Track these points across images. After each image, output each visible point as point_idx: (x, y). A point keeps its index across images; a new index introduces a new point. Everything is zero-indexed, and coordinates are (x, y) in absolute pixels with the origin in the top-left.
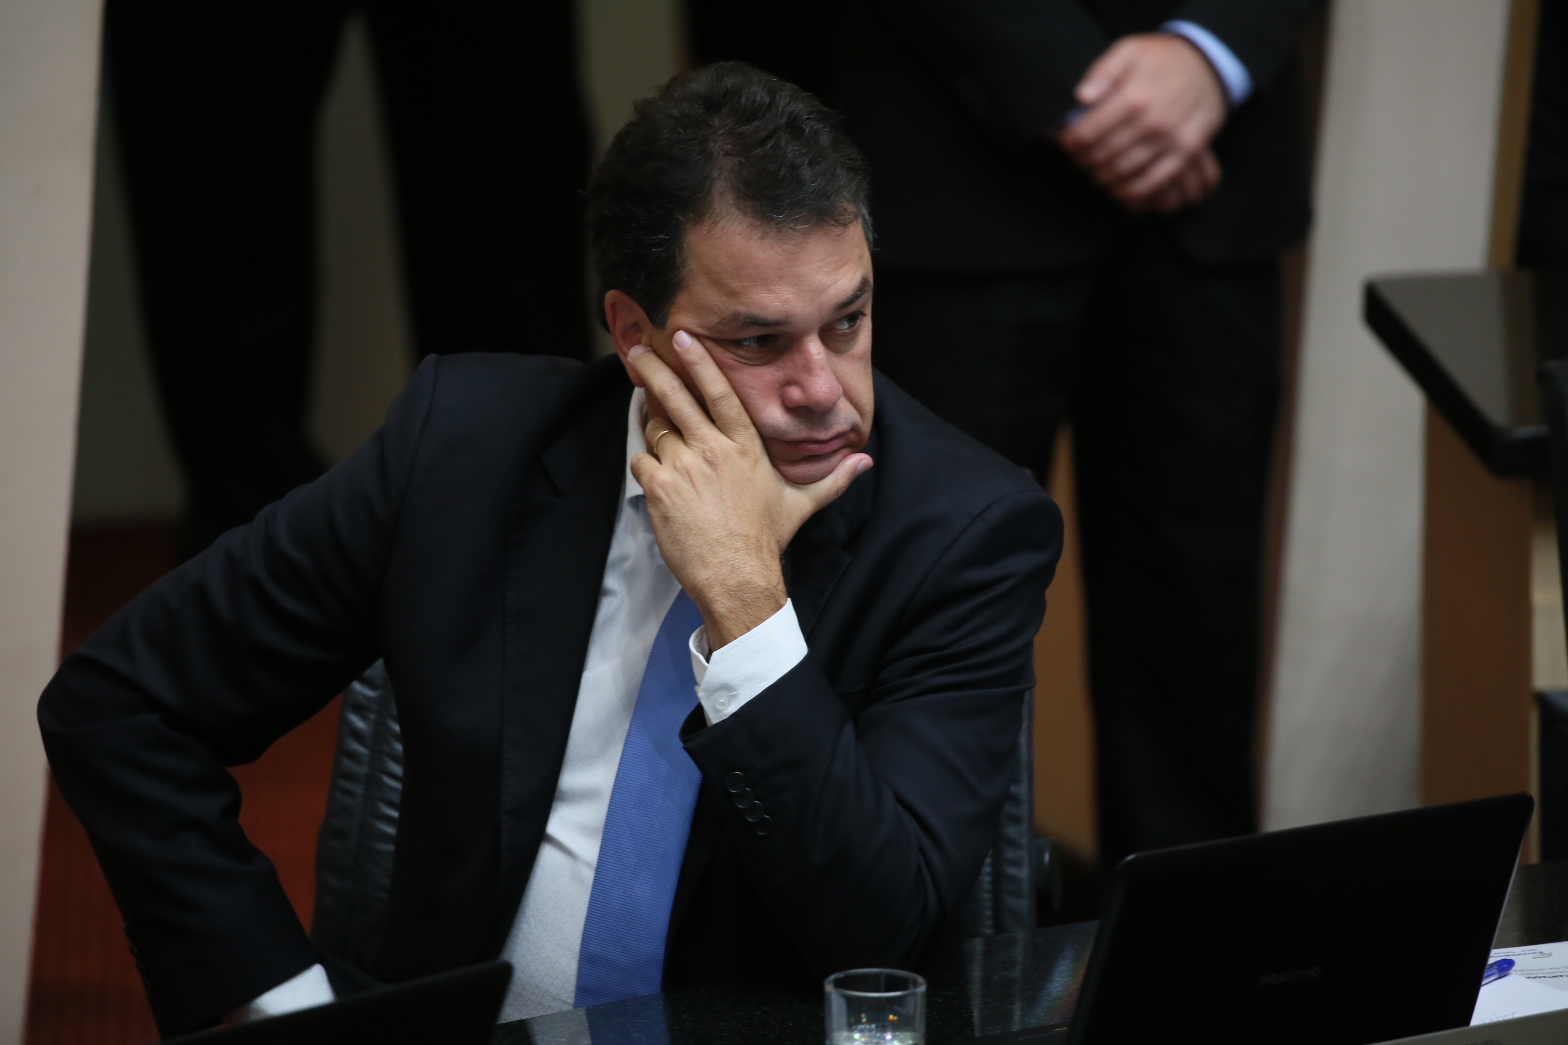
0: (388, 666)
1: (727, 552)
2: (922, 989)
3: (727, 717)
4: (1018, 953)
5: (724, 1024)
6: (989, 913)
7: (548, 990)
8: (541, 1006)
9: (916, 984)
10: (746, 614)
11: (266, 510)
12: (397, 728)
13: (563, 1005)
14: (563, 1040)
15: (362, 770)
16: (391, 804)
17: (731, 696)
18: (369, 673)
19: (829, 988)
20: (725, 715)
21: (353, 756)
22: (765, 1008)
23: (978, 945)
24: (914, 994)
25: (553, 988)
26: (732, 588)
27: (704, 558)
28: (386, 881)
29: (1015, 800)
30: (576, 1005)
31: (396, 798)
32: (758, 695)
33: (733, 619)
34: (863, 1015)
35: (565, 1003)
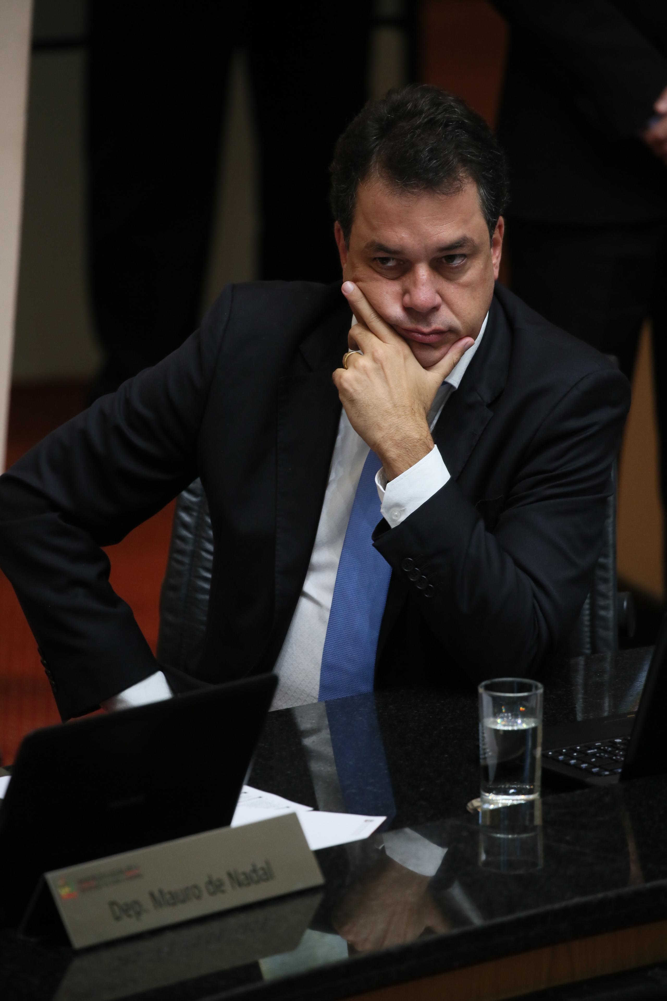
0: (204, 482)
1: (393, 418)
2: (541, 691)
3: (399, 524)
4: (607, 666)
5: (416, 712)
6: (588, 640)
7: (304, 690)
8: (300, 700)
9: (537, 688)
10: (409, 457)
11: (125, 383)
12: (209, 520)
13: (314, 700)
14: (314, 721)
15: (189, 548)
16: (207, 570)
17: (401, 510)
18: (192, 486)
19: (481, 690)
20: (399, 523)
21: (183, 539)
22: (442, 702)
23: (581, 660)
24: (536, 694)
25: (307, 689)
26: (398, 441)
27: (379, 424)
28: (205, 619)
29: (604, 567)
30: (320, 699)
31: (210, 565)
32: (418, 509)
33: (401, 461)
34: (503, 708)
35: (315, 698)
